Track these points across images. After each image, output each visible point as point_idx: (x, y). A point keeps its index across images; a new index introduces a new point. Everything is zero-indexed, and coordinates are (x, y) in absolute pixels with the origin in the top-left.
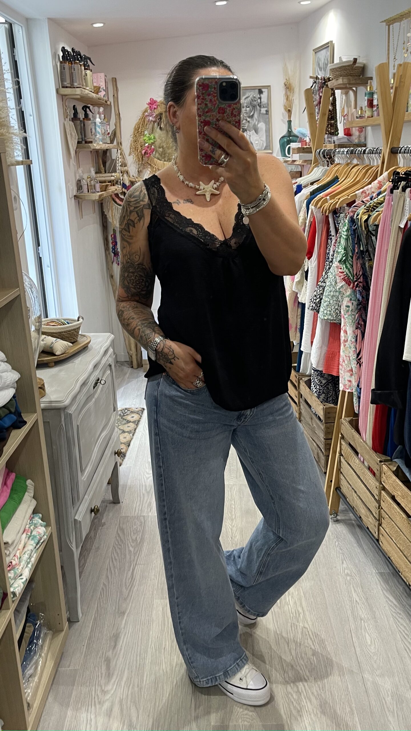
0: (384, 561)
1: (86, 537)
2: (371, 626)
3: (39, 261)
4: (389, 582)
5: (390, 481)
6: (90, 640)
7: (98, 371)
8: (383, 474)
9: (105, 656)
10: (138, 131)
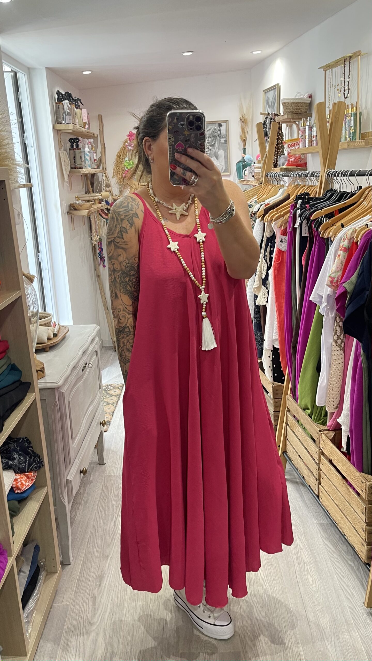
0: (323, 514)
1: (77, 493)
2: (313, 569)
3: (39, 265)
4: (328, 531)
5: (327, 448)
6: (79, 580)
7: (86, 356)
8: (322, 441)
9: (92, 593)
10: (120, 159)
